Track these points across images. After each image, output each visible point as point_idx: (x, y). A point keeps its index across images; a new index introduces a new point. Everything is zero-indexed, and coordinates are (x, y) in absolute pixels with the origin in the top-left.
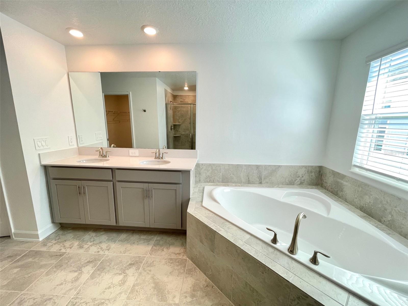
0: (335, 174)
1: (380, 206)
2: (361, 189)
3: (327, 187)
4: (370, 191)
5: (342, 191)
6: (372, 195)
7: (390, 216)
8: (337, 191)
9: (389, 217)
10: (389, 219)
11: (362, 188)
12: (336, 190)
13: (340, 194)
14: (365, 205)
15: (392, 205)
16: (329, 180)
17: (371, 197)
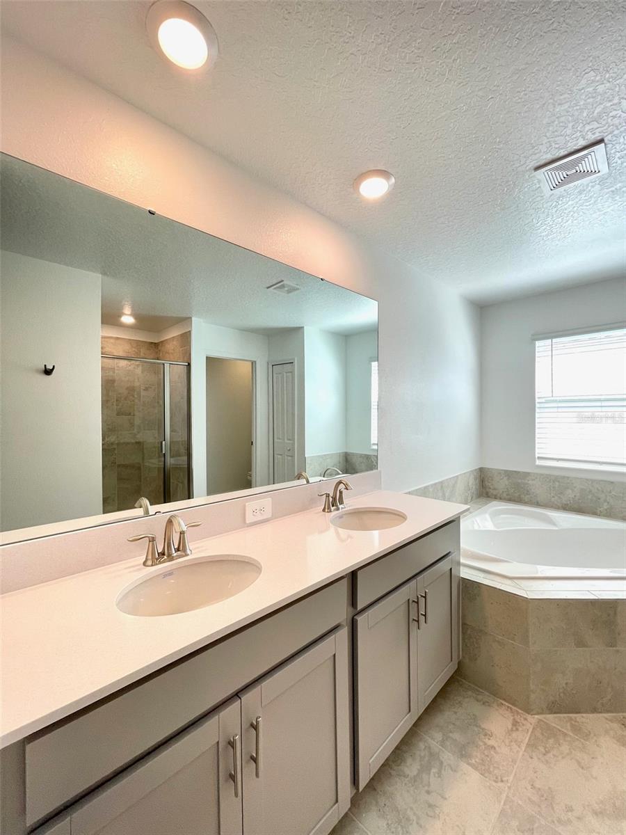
0: (509, 474)
1: (590, 497)
2: (557, 483)
3: (499, 495)
4: (572, 483)
5: (528, 493)
6: (575, 487)
7: (606, 504)
8: (520, 495)
9: (605, 506)
10: (605, 507)
11: (559, 482)
12: (517, 495)
13: (526, 498)
14: (568, 502)
15: (605, 491)
16: (501, 485)
17: (575, 489)
